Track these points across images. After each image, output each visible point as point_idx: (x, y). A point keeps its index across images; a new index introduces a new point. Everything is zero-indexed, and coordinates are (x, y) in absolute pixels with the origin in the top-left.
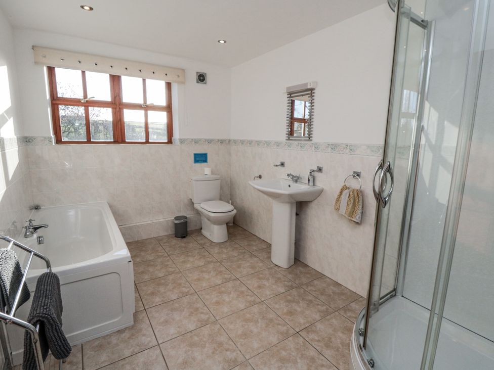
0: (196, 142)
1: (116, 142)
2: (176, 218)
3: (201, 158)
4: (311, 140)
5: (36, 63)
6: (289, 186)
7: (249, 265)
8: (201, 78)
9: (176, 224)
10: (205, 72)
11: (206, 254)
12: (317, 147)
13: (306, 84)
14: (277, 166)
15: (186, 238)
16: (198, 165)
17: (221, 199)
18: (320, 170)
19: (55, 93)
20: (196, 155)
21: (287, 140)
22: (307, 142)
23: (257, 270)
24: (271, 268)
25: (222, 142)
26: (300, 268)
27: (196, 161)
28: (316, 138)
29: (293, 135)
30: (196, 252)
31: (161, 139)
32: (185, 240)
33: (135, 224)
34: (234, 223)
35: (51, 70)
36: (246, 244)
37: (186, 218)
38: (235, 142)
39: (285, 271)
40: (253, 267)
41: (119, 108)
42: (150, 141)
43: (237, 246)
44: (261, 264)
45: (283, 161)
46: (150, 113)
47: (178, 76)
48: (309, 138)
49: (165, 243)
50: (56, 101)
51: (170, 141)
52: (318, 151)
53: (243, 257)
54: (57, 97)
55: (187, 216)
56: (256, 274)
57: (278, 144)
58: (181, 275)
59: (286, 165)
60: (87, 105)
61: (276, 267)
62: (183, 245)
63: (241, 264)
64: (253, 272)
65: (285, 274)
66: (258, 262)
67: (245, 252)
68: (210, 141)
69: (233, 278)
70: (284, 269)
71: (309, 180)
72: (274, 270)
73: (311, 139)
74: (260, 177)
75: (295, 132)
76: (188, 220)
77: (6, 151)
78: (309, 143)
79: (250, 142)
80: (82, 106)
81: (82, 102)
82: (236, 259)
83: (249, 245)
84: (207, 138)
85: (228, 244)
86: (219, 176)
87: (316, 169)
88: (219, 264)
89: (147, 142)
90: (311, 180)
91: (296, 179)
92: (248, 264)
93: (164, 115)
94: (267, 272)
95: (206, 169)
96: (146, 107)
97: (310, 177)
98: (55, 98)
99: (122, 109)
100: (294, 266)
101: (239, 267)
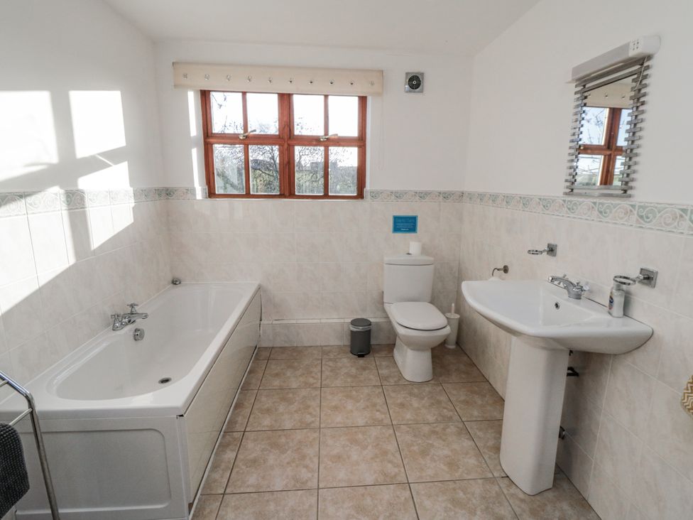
0: (398, 195)
1: (282, 196)
2: (354, 322)
3: (405, 224)
4: (630, 196)
5: (176, 86)
6: (557, 305)
7: (447, 457)
8: (415, 82)
9: (352, 332)
10: (422, 71)
11: (380, 401)
12: (645, 215)
13: (625, 47)
14: (536, 252)
15: (364, 358)
16: (399, 235)
17: (432, 302)
18: (648, 278)
19: (209, 128)
20: (396, 219)
21: (566, 194)
22: (617, 201)
23: (457, 475)
24: (492, 481)
25: (446, 196)
26: (565, 506)
27: (397, 229)
28: (643, 192)
29: (611, 183)
30: (366, 391)
31: (346, 192)
32: (361, 361)
33: (294, 322)
34: (458, 343)
35: (205, 96)
36: (463, 398)
37: (370, 324)
38: (471, 196)
39: (522, 501)
40: (452, 465)
41: (289, 145)
42: (330, 194)
43: (443, 398)
44: (472, 461)
45: (552, 242)
46: (332, 149)
47: (372, 84)
48: (625, 191)
49: (330, 360)
50: (209, 139)
51: (360, 195)
52: (648, 225)
53: (444, 429)
54: (212, 133)
55: (372, 320)
56: (451, 485)
57: (546, 203)
58: (316, 435)
59: (559, 251)
60: (247, 142)
61: (503, 483)
62: (354, 370)
63: (432, 445)
64: (447, 477)
65: (518, 510)
66: (467, 454)
67: (450, 418)
68: (423, 195)
69: (402, 478)
70: (522, 496)
71: (611, 301)
72: (496, 488)
73: (629, 192)
74: (506, 270)
75: (615, 177)
76: (373, 328)
77: (87, 209)
78: (625, 203)
79: (494, 198)
80: (240, 144)
81: (241, 138)
82: (426, 429)
83: (466, 402)
84: (442, 189)
85: (427, 389)
86: (432, 259)
87: (635, 273)
88: (391, 431)
89: (326, 196)
90: (619, 300)
91: (577, 292)
92: (447, 452)
93: (354, 151)
94: (477, 489)
95: (412, 244)
96: (327, 142)
97: (616, 293)
98: (209, 135)
99: (294, 146)
100: (550, 495)
101: (424, 453)
